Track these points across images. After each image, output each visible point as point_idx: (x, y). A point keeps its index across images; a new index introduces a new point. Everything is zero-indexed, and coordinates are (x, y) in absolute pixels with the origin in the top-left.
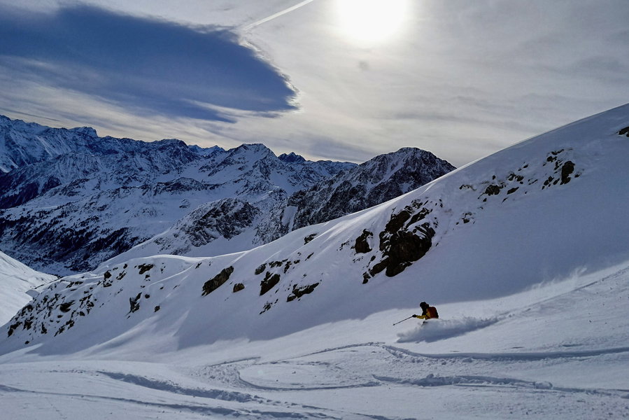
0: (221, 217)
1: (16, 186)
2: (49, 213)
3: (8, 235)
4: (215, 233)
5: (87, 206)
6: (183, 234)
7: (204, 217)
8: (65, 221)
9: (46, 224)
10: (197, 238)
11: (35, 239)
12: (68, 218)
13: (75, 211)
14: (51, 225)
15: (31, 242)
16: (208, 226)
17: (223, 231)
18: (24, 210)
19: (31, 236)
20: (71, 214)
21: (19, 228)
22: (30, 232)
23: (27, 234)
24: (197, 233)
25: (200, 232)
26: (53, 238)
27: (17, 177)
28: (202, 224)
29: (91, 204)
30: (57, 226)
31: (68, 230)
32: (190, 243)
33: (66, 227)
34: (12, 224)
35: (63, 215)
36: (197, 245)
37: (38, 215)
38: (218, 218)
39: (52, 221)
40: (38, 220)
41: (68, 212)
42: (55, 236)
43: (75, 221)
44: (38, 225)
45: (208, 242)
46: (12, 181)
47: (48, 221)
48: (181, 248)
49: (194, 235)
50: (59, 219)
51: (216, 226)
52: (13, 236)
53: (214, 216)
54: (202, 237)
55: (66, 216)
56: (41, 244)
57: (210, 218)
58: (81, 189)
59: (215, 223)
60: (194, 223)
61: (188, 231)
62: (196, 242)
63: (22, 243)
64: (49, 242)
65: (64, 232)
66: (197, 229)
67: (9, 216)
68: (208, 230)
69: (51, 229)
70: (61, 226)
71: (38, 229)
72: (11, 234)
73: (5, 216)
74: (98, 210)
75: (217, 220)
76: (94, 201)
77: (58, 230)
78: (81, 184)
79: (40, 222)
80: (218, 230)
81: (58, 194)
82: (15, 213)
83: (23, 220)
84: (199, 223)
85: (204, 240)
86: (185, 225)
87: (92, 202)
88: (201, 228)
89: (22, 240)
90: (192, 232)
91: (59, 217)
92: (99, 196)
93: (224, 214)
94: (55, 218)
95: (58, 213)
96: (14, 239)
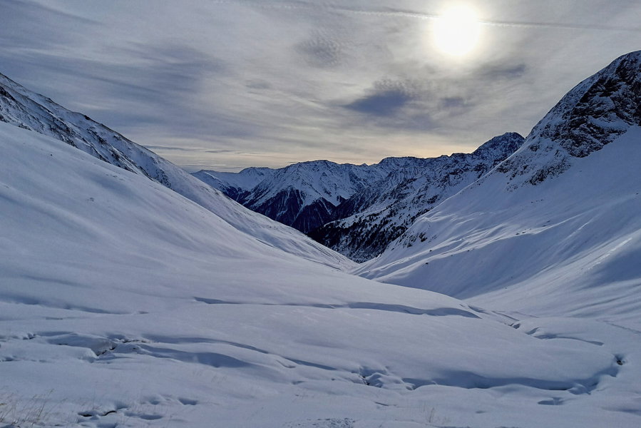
0: (620, 92)
1: (358, 208)
2: (378, 214)
3: (344, 242)
4: (617, 123)
5: (415, 200)
6: (547, 142)
7: (585, 99)
8: (394, 219)
9: (376, 225)
10: (578, 140)
11: (368, 243)
12: (398, 216)
13: (404, 208)
14: (381, 226)
15: (365, 247)
16: (597, 114)
17: (635, 115)
18: (356, 217)
19: (364, 239)
20: (401, 212)
21: (352, 235)
22: (363, 236)
23: (360, 238)
24: (576, 132)
25: (582, 129)
26: (385, 239)
27: (358, 200)
28: (583, 113)
29: (419, 197)
30: (387, 226)
31: (398, 228)
32: (565, 153)
33: (397, 226)
34: (346, 231)
35: (392, 214)
36: (582, 154)
37: (368, 219)
38: (614, 94)
39: (381, 222)
40: (368, 224)
41: (397, 210)
42: (387, 236)
43: (404, 217)
44: (369, 228)
45: (605, 143)
46: (354, 205)
47: (378, 222)
48: (549, 165)
49: (572, 136)
50: (389, 219)
51: (615, 110)
52: (348, 243)
53: (606, 94)
54: (589, 136)
55: (395, 214)
56: (374, 247)
57: (596, 98)
58: (410, 190)
59: (612, 105)
60: (564, 117)
61: (557, 135)
62: (577, 150)
63: (357, 249)
64: (381, 244)
65: (395, 231)
66: (576, 125)
67: (343, 225)
68: (599, 122)
69: (382, 230)
70: (391, 226)
71: (370, 232)
72: (347, 241)
73: (340, 225)
74: (428, 202)
75: (613, 99)
76: (422, 193)
77: (389, 230)
78: (408, 185)
79: (370, 225)
80: (622, 117)
81: (387, 199)
82: (349, 222)
83: (355, 225)
84: (576, 112)
85: (595, 140)
86: (548, 126)
87: (419, 195)
88: (582, 121)
89: (356, 246)
90: (566, 133)
91: (389, 216)
92: (427, 187)
93: (629, 83)
94: (384, 219)
95: (387, 213)
96: (349, 245)
